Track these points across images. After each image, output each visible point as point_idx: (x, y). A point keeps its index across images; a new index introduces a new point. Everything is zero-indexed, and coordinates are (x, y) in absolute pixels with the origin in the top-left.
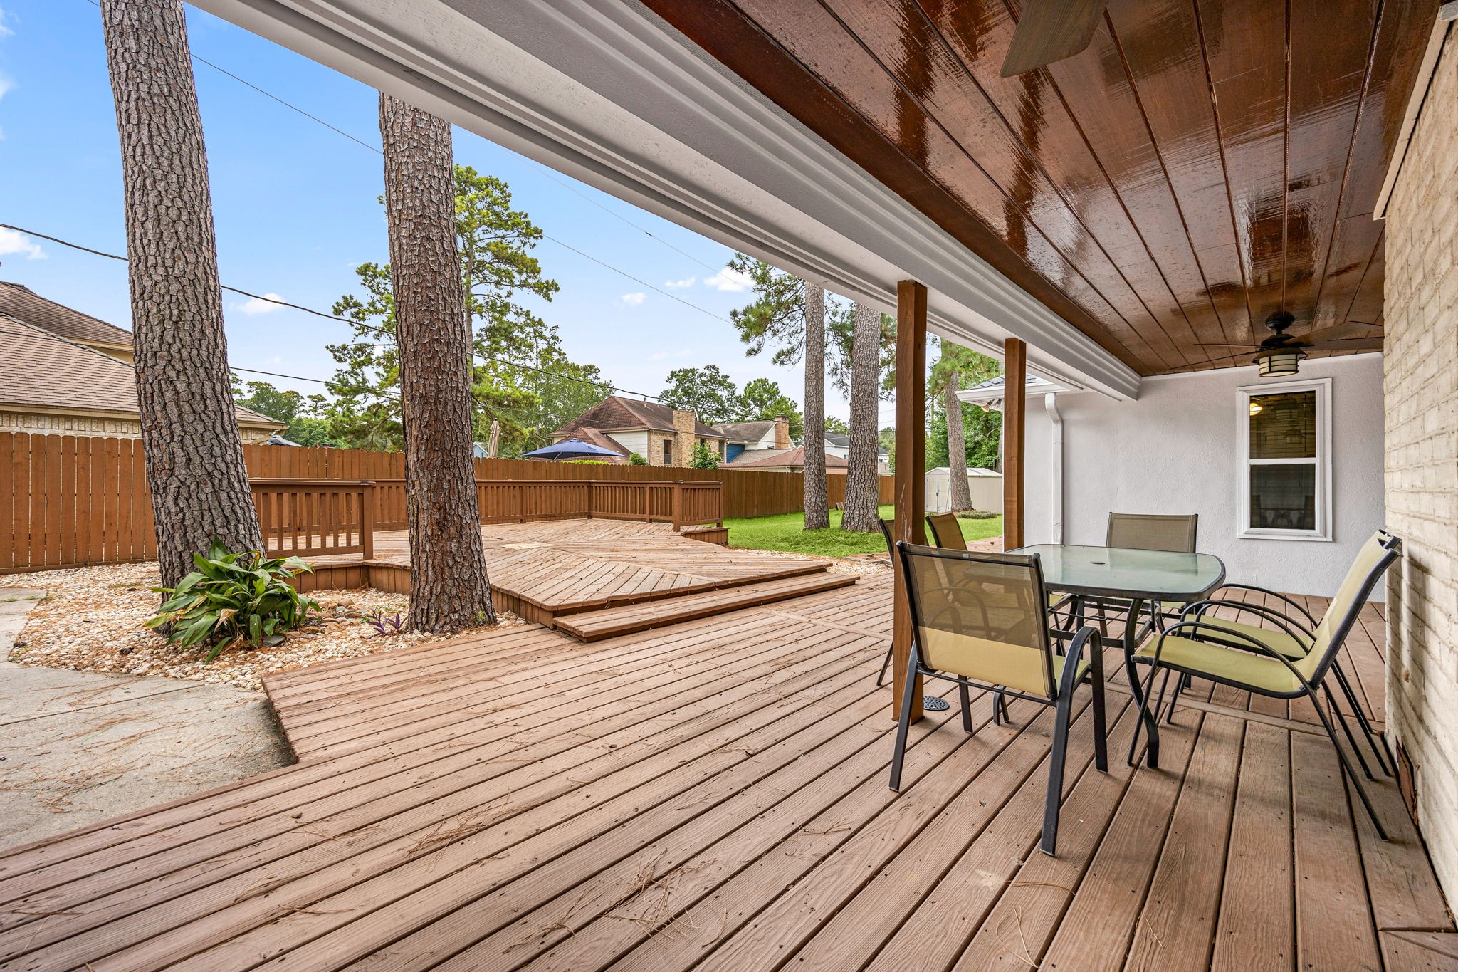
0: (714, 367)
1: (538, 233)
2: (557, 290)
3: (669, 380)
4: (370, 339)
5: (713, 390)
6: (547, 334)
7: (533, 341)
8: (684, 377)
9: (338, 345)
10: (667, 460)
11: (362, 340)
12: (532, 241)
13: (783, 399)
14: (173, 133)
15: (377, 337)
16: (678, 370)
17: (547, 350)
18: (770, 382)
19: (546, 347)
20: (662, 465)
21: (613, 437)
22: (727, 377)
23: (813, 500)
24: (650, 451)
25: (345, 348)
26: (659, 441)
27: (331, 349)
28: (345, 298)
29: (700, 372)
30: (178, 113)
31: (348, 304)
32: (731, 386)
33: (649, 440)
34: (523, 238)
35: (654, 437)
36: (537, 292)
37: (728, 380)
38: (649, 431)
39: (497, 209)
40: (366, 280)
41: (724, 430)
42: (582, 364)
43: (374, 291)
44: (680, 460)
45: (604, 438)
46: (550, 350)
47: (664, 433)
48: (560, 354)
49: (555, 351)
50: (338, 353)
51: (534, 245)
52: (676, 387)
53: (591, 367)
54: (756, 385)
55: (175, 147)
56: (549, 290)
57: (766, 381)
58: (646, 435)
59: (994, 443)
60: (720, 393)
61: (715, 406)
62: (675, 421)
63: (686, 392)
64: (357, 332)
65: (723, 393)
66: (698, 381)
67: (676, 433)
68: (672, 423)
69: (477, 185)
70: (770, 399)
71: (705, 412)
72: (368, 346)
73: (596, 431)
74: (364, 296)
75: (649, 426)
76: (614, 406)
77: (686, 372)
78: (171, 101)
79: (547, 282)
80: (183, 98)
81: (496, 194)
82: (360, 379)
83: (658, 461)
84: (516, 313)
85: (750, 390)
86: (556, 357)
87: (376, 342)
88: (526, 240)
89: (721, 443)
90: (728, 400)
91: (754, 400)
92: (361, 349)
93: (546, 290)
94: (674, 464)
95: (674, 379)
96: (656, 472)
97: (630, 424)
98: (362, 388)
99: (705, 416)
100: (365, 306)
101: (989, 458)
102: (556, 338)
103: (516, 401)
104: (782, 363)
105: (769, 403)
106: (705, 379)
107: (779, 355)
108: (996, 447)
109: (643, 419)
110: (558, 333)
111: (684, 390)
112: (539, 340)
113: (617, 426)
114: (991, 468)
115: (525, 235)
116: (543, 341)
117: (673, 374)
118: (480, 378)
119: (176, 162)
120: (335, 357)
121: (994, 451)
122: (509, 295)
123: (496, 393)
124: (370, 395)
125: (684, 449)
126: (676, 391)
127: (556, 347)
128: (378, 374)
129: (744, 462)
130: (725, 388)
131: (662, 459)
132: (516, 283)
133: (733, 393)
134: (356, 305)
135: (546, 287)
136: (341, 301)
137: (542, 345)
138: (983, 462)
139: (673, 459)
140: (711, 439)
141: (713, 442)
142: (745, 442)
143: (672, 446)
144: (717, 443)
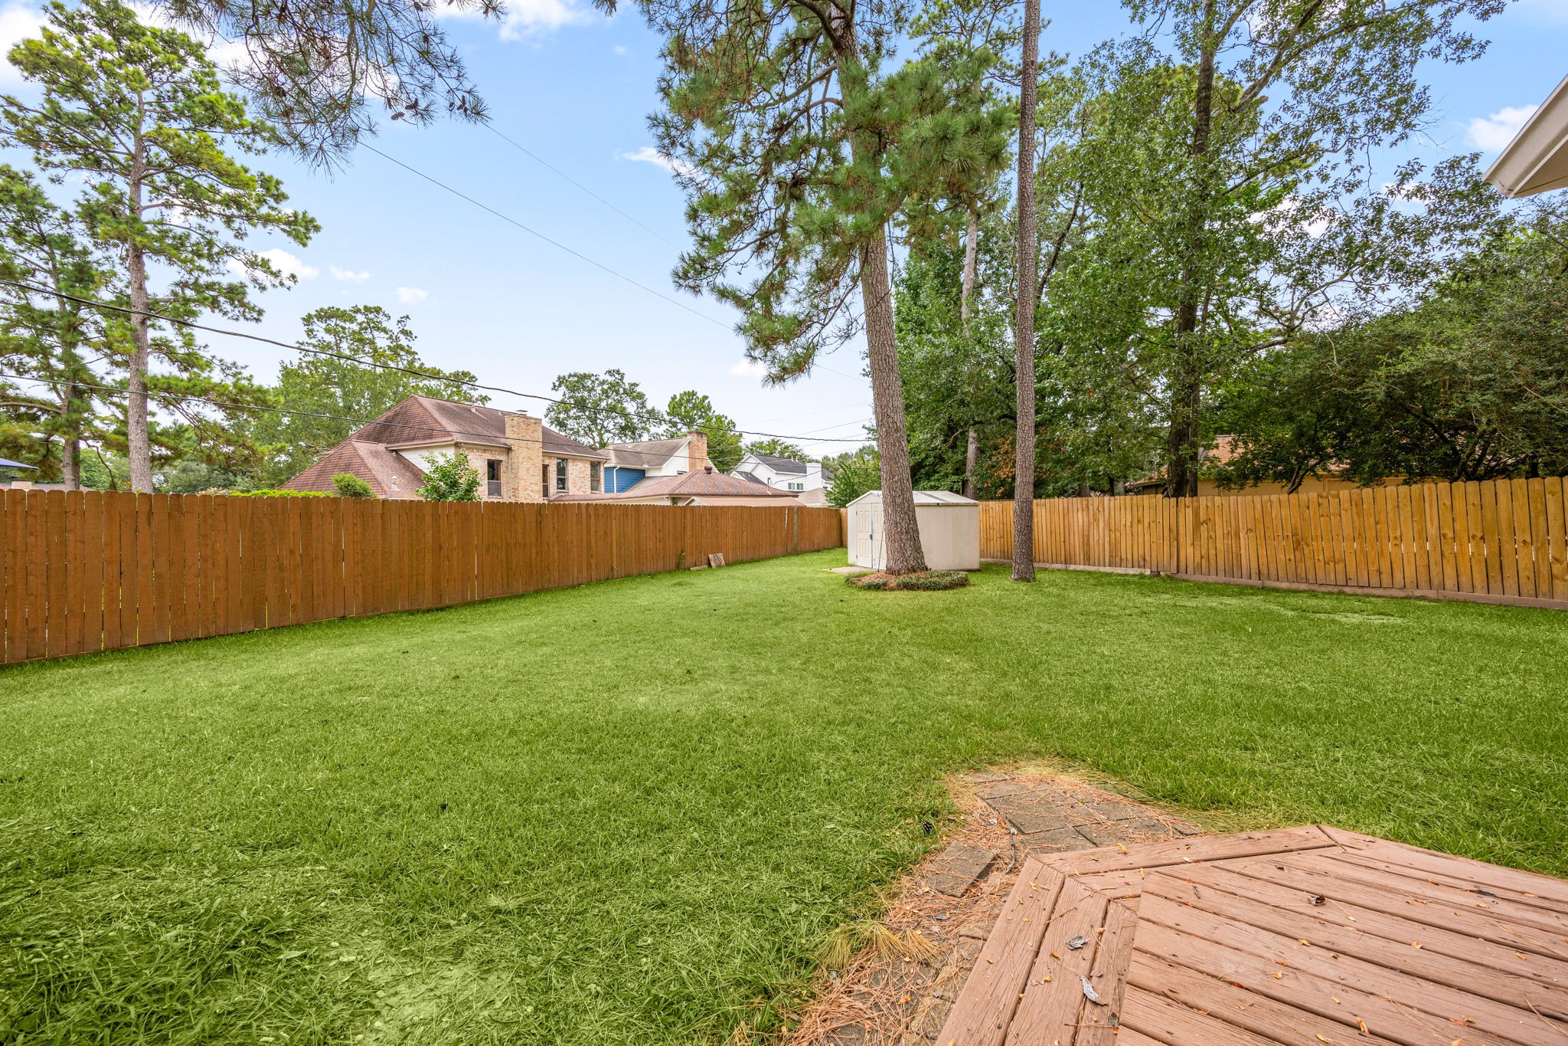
0: (618, 372)
3: (555, 388)
5: (618, 401)
8: (576, 383)
10: (495, 490)
13: (719, 418)
16: (567, 375)
18: (700, 395)
21: (405, 455)
22: (636, 385)
26: (478, 463)
29: (601, 379)
32: (641, 396)
35: (470, 455)
36: (287, 233)
37: (637, 389)
38: (457, 446)
42: (448, 370)
44: (515, 489)
45: (387, 456)
46: (396, 350)
47: (485, 449)
48: (412, 354)
49: (405, 350)
52: (566, 397)
53: (465, 374)
54: (682, 398)
56: (303, 229)
57: (694, 394)
58: (454, 451)
59: (960, 457)
60: (626, 406)
62: (509, 433)
63: (581, 404)
65: (631, 407)
67: (509, 450)
68: (504, 433)
70: (700, 417)
73: (381, 447)
75: (458, 438)
76: (415, 410)
77: (579, 378)
79: (295, 215)
85: (675, 406)
86: (404, 357)
89: (595, 465)
90: (637, 414)
91: (681, 418)
93: (297, 229)
94: (506, 498)
95: (563, 387)
97: (432, 438)
101: (955, 478)
102: (407, 333)
105: (699, 421)
106: (606, 387)
108: (964, 463)
109: (451, 428)
110: (410, 326)
114: (957, 492)
116: (383, 334)
117: (562, 381)
121: (960, 469)
125: (522, 473)
126: (565, 403)
127: (407, 345)
129: (639, 494)
130: (633, 399)
131: (488, 488)
133: (643, 406)
138: (948, 482)
139: (504, 490)
140: (575, 459)
141: (580, 465)
142: (646, 466)
143: (503, 468)
144: (588, 466)
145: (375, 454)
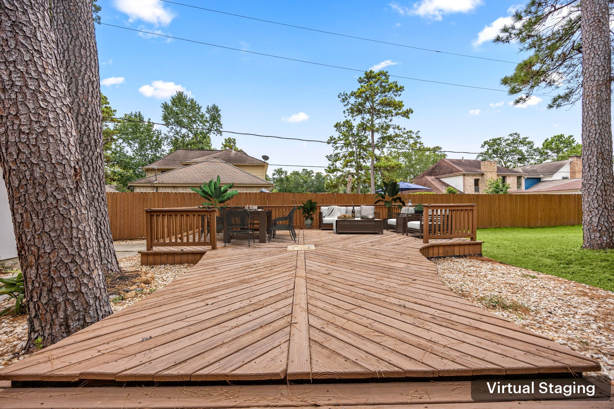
0: (516, 134)
1: (402, 89)
2: (412, 112)
3: (483, 146)
4: (339, 151)
5: (516, 147)
6: (414, 136)
7: (407, 140)
8: (493, 143)
9: (329, 155)
10: (477, 190)
11: (336, 152)
12: (399, 93)
14: (65, 41)
15: (341, 149)
16: (488, 140)
17: (414, 143)
19: (413, 142)
20: (474, 193)
21: (442, 180)
22: (527, 138)
23: (595, 220)
24: (464, 186)
25: (331, 156)
26: (471, 181)
27: (327, 157)
28: (330, 137)
29: (505, 139)
30: (68, 31)
31: (332, 139)
32: (530, 143)
33: (464, 180)
34: (395, 93)
35: (467, 178)
36: (403, 116)
37: (527, 140)
38: (464, 175)
39: (383, 84)
40: (337, 129)
41: (522, 170)
43: (340, 133)
45: (437, 181)
46: (416, 143)
47: (474, 175)
48: (420, 144)
49: (418, 143)
50: (329, 158)
51: (400, 95)
52: (488, 149)
54: (553, 140)
55: (65, 47)
56: (408, 114)
57: (562, 136)
58: (462, 177)
60: (520, 148)
61: (517, 157)
62: (482, 167)
64: (334, 149)
65: (524, 149)
66: (504, 144)
67: (483, 175)
68: (480, 169)
69: (375, 77)
71: (509, 161)
72: (338, 153)
73: (433, 177)
74: (336, 135)
75: (464, 172)
76: (444, 164)
77: (495, 140)
78: (65, 26)
80: (72, 23)
81: (383, 78)
82: (334, 166)
83: (470, 190)
84: (394, 128)
85: (547, 144)
86: (418, 145)
87: (341, 151)
88: (396, 94)
89: (519, 178)
90: (527, 152)
91: (551, 149)
92: (336, 155)
93: (406, 114)
94: (481, 193)
95: (486, 145)
96: (469, 197)
97: (452, 172)
98: (336, 170)
99: (509, 164)
100: (337, 139)
102: (418, 137)
103: (393, 167)
104: (559, 106)
105: (564, 150)
106: (509, 142)
107: (555, 100)
109: (460, 169)
110: (419, 134)
111: (494, 151)
112: (410, 139)
113: (445, 174)
115: (396, 92)
116: (412, 139)
117: (485, 143)
118: (379, 160)
119: (66, 54)
120: (329, 159)
122: (391, 121)
123: (384, 165)
124: (338, 172)
126: (488, 152)
127: (418, 141)
128: (341, 164)
130: (525, 145)
131: (473, 189)
132: (393, 114)
133: (532, 147)
134: (334, 139)
135: (407, 113)
136: (329, 138)
137: (412, 141)
139: (480, 190)
140: (510, 176)
141: (512, 178)
142: (542, 176)
143: (480, 182)
144: (516, 178)
145: (433, 180)
